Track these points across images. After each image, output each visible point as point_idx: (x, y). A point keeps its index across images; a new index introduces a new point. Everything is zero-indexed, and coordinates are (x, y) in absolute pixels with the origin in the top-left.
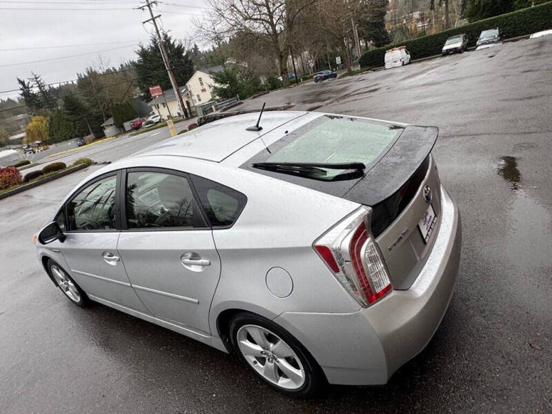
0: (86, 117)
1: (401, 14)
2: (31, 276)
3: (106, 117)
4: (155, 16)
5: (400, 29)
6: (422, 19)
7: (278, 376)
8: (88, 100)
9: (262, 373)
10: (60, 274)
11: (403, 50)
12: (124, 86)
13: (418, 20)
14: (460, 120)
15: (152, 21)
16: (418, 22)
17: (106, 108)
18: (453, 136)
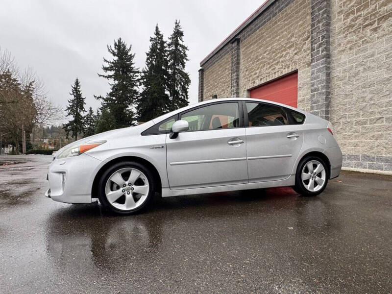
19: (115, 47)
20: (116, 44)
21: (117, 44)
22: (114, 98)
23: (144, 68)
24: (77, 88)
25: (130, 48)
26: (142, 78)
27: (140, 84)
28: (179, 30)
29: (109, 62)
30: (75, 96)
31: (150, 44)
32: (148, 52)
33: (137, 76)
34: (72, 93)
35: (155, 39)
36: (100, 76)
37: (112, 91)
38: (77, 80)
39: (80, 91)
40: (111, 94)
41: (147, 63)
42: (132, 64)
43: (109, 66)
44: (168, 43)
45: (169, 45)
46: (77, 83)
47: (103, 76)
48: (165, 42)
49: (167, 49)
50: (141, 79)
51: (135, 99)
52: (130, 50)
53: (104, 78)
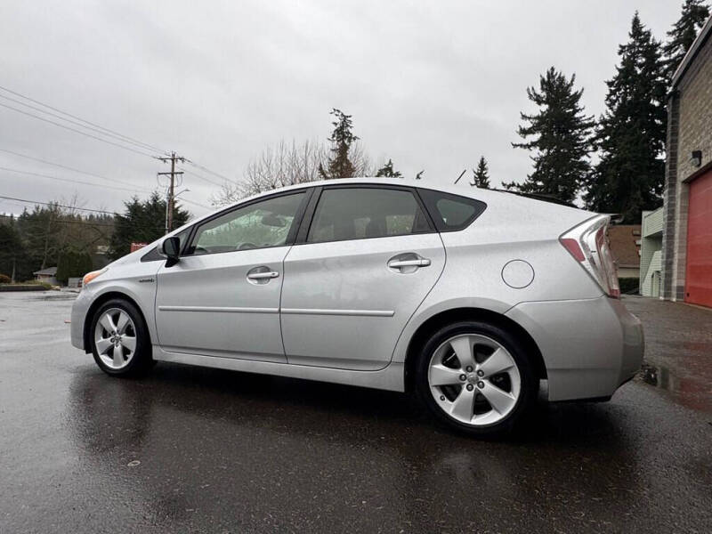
0: (16, 257)
3: (46, 264)
4: (175, 171)
8: (30, 238)
12: (92, 236)
15: (170, 176)
17: (53, 254)
19: (542, 89)
20: (543, 82)
21: (546, 79)
22: (540, 183)
23: (604, 114)
24: (481, 173)
25: (573, 80)
26: (600, 134)
27: (595, 149)
28: (696, 7)
29: (530, 118)
31: (618, 61)
32: (611, 79)
33: (589, 133)
34: (473, 182)
35: (631, 47)
36: (515, 146)
37: (535, 170)
38: (483, 159)
39: (486, 178)
40: (536, 177)
41: (608, 102)
42: (576, 111)
43: (531, 125)
44: (663, 45)
45: (669, 49)
46: (482, 165)
47: (521, 146)
48: (658, 45)
49: (663, 58)
50: (597, 138)
51: (584, 180)
52: (572, 84)
53: (522, 149)
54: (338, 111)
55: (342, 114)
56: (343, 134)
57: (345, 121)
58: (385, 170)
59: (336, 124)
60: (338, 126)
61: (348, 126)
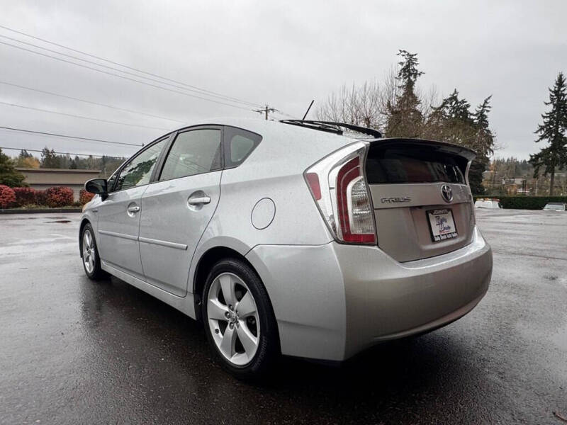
1: (501, 176)
2: (67, 255)
5: (498, 189)
6: (524, 186)
7: (234, 350)
9: (218, 344)
10: (88, 240)
11: (497, 203)
13: (519, 186)
14: (537, 246)
16: (519, 188)
18: (525, 255)
30: (555, 105)
34: (549, 101)
38: (561, 76)
39: (564, 95)
46: (560, 83)
54: (405, 52)
55: (408, 54)
56: (409, 71)
57: (411, 60)
58: (450, 99)
59: (402, 64)
60: (404, 65)
61: (413, 63)
